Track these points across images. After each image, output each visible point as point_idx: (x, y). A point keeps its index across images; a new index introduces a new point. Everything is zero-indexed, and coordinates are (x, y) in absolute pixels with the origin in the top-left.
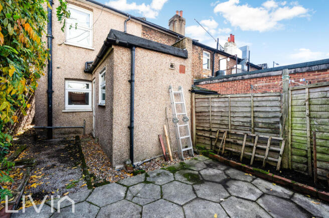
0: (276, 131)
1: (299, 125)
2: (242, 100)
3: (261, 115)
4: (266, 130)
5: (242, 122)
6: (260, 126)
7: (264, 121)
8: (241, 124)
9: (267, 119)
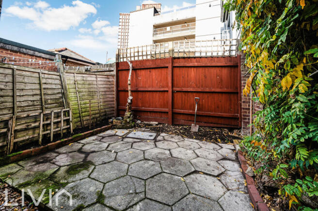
0: (61, 105)
1: (74, 98)
2: (30, 75)
3: (49, 92)
4: (55, 105)
5: (31, 101)
6: (49, 103)
7: (52, 97)
8: (31, 103)
9: (54, 96)
